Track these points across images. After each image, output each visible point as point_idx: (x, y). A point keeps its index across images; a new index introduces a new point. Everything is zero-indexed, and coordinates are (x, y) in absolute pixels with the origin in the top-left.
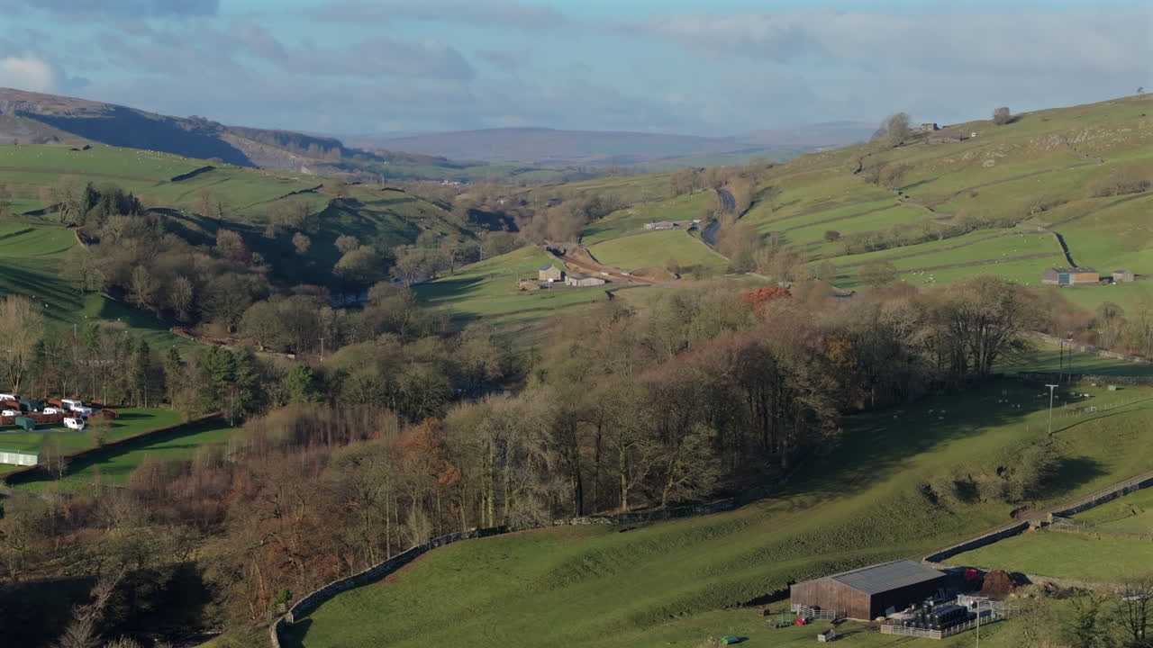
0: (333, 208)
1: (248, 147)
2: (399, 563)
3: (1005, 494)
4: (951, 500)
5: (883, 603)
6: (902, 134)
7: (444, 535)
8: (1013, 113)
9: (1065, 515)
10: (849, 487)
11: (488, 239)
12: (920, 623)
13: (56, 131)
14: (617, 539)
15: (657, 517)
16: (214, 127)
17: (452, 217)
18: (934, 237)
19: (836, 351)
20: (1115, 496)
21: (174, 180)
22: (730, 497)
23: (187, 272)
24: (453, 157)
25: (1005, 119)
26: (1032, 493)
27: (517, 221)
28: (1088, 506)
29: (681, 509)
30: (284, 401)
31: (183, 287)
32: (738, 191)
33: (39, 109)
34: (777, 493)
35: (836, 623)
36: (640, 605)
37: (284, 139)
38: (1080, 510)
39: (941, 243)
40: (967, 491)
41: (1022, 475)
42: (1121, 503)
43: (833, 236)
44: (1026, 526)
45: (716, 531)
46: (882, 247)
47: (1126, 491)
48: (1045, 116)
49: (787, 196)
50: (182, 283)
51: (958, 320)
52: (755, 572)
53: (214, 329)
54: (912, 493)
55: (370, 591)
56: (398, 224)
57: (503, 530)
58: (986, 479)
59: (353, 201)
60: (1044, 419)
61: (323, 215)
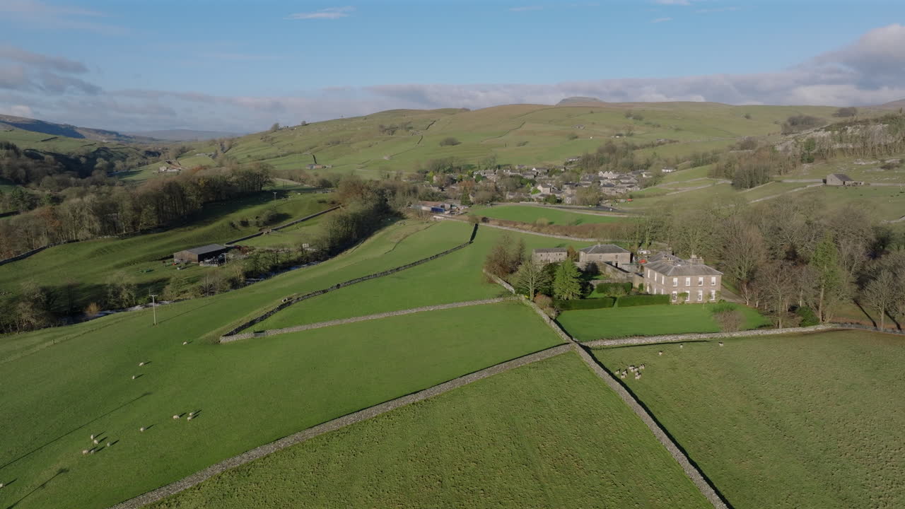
0: (99, 150)
1: (85, 133)
2: (34, 252)
3: (257, 224)
4: (239, 227)
5: (202, 258)
6: (276, 128)
7: (54, 242)
8: (307, 123)
9: (275, 230)
10: (206, 224)
11: (150, 158)
12: (212, 262)
13: (12, 127)
14: (120, 242)
15: (134, 235)
16: (73, 127)
17: (139, 152)
18: (279, 156)
20: (293, 224)
21: (43, 141)
22: (162, 228)
23: (23, 167)
24: (155, 137)
25: (305, 124)
26: (266, 224)
27: (161, 154)
28: (284, 227)
29: (144, 232)
30: (41, 206)
31: (22, 172)
32: (226, 145)
33: (8, 120)
34: (181, 227)
35: (186, 264)
36: (118, 262)
37: (97, 131)
38: (281, 228)
39: (281, 158)
40: (245, 224)
41: (263, 218)
42: (295, 226)
43: (249, 156)
44: (262, 233)
45: (155, 238)
46: (263, 159)
47: (297, 223)
48: (316, 124)
49: (241, 145)
50: (21, 170)
52: (165, 250)
54: (226, 225)
56: (121, 155)
57: (77, 241)
58: (251, 220)
59: (106, 148)
60: (274, 203)
61: (94, 152)
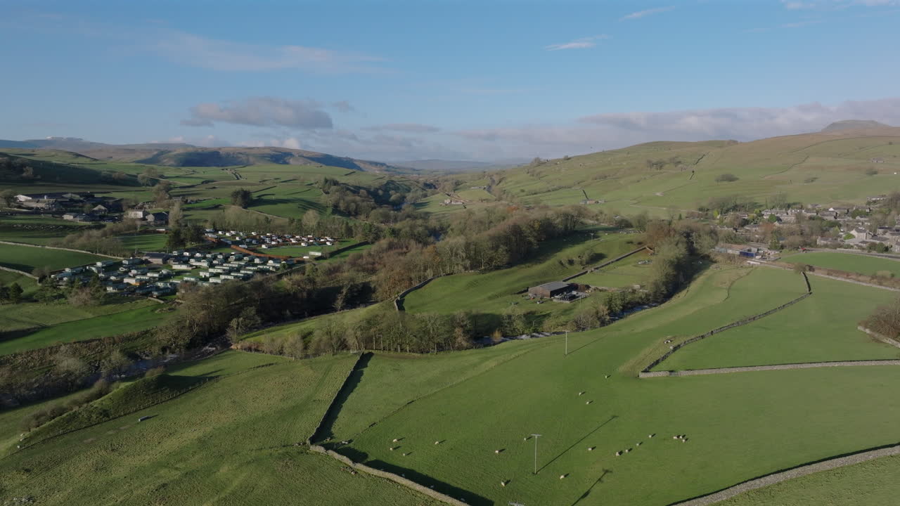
0: (388, 183)
1: (362, 166)
2: (426, 283)
3: (581, 263)
4: (567, 265)
5: (553, 293)
6: (539, 163)
7: (436, 275)
8: (569, 157)
9: (597, 268)
10: (540, 262)
11: (429, 191)
12: (564, 299)
13: (309, 161)
14: (482, 276)
15: (491, 270)
16: (352, 160)
17: (419, 185)
18: (549, 191)
19: (536, 225)
20: (609, 263)
21: (346, 175)
22: (510, 265)
23: (354, 201)
24: (416, 168)
25: (568, 159)
26: (587, 263)
27: (437, 186)
28: (603, 266)
29: (498, 268)
30: (384, 237)
31: (353, 206)
32: (496, 178)
33: (305, 155)
34: (522, 263)
35: (541, 298)
36: (489, 294)
37: (371, 163)
38: (601, 267)
39: (552, 193)
40: (571, 262)
41: (585, 259)
42: (611, 265)
43: (523, 191)
44: (587, 272)
45: (507, 274)
46: (535, 194)
47: (612, 262)
48: (578, 158)
49: (509, 179)
50: (353, 204)
51: (566, 216)
52: (517, 285)
53: (362, 217)
54: (557, 263)
55: (419, 290)
56: (405, 187)
57: (452, 274)
58: (576, 259)
59: (392, 181)
60: (590, 243)
61: (386, 185)
